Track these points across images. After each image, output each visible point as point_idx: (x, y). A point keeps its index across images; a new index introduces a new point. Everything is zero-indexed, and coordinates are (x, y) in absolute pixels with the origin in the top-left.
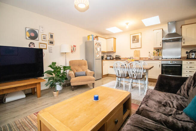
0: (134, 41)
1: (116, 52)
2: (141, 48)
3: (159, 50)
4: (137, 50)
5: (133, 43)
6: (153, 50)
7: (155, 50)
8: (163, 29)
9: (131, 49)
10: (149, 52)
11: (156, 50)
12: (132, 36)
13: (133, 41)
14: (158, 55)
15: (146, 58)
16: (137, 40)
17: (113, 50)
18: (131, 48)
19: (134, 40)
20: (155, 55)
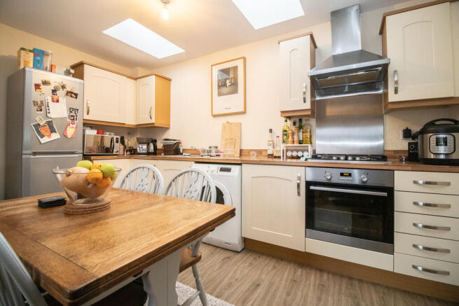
0: (224, 90)
1: (171, 127)
2: (244, 113)
3: (304, 123)
4: (231, 119)
5: (220, 94)
6: (284, 123)
7: (289, 123)
8: (312, 36)
9: (215, 116)
10: (271, 131)
11: (294, 124)
12: (216, 70)
13: (219, 87)
14: (300, 142)
15: (260, 152)
16: (232, 84)
17: (153, 121)
18: (214, 114)
19: (222, 85)
20: (290, 139)
